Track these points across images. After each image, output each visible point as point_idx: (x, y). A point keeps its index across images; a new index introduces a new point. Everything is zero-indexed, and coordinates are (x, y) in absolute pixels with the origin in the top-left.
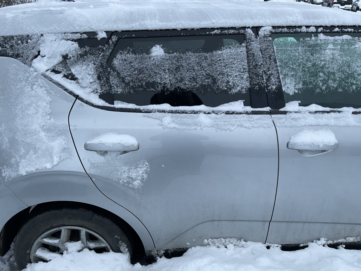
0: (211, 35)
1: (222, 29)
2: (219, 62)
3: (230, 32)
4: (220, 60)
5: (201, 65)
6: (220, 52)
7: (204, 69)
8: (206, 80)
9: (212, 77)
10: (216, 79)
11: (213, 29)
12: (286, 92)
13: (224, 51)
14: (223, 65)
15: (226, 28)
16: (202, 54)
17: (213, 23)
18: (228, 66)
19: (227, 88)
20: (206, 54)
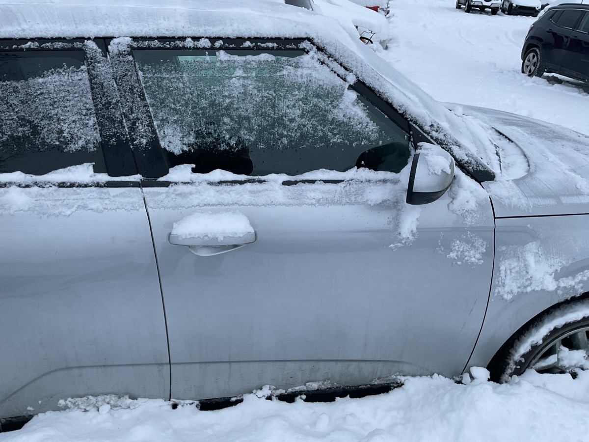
0: (22, 49)
1: (41, 40)
2: (40, 97)
3: (56, 46)
4: (42, 94)
5: (8, 103)
6: (40, 80)
7: (13, 110)
8: (20, 129)
9: (30, 122)
10: (38, 126)
11: (24, 40)
12: (167, 149)
13: (49, 79)
14: (48, 101)
15: (48, 39)
16: (9, 83)
17: (23, 30)
18: (57, 103)
19: (60, 142)
20: (15, 84)
